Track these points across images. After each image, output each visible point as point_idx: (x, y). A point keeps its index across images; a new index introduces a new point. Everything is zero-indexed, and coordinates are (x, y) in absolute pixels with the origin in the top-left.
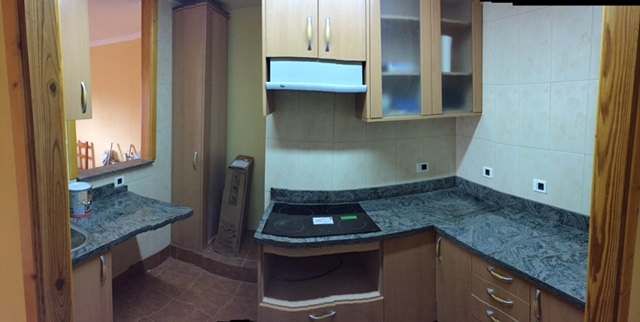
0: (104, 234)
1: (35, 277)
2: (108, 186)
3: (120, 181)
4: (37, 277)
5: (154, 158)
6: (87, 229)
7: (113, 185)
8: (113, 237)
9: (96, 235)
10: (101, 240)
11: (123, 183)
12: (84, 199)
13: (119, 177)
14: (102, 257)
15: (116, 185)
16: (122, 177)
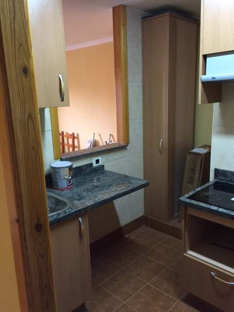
0: (82, 201)
1: (18, 221)
2: (87, 165)
3: (97, 161)
4: (20, 221)
5: (128, 143)
6: (68, 198)
7: (92, 164)
8: (89, 203)
9: (76, 202)
10: (79, 205)
11: (100, 163)
12: (66, 175)
13: (97, 158)
14: (80, 219)
15: (95, 165)
16: (100, 158)
